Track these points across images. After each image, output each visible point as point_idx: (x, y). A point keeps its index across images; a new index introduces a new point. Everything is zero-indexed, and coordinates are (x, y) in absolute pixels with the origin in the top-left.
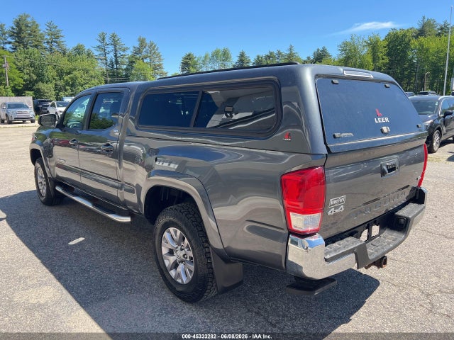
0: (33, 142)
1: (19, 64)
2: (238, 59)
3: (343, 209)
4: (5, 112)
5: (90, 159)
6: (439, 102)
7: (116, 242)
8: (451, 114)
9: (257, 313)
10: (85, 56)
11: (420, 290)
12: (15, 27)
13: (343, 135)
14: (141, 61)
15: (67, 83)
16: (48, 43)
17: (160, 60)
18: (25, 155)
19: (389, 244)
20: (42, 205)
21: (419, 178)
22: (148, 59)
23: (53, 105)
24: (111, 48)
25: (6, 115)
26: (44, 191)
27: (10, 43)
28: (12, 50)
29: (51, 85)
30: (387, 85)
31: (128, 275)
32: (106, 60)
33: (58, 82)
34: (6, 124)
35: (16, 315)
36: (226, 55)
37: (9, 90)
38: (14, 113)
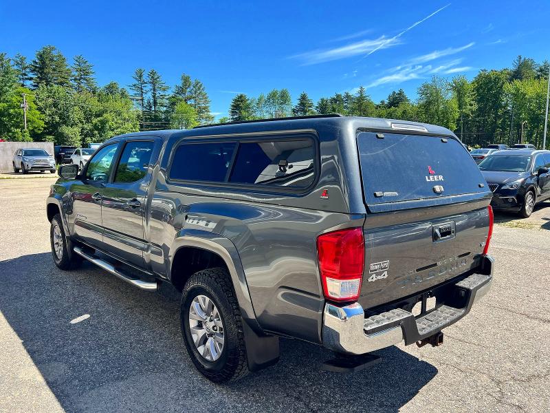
0: (51, 196)
1: (40, 104)
2: (299, 102)
3: (386, 276)
4: (21, 160)
5: (116, 217)
6: (532, 157)
7: (141, 314)
8: (546, 171)
9: (298, 399)
10: (118, 95)
11: (490, 377)
12: (37, 61)
13: (386, 194)
14: (183, 103)
15: (96, 127)
16: (75, 79)
17: (206, 102)
18: (40, 211)
19: (445, 319)
20: (58, 269)
21: (484, 244)
22: (192, 100)
23: (77, 153)
24: (149, 87)
25: (22, 163)
26: (60, 254)
27: (31, 79)
28: (33, 88)
29: (77, 129)
30: (444, 140)
31: (152, 351)
32: (142, 100)
33: (85, 126)
34: (21, 174)
35: (21, 393)
36: (284, 98)
37: (27, 134)
38: (31, 162)
